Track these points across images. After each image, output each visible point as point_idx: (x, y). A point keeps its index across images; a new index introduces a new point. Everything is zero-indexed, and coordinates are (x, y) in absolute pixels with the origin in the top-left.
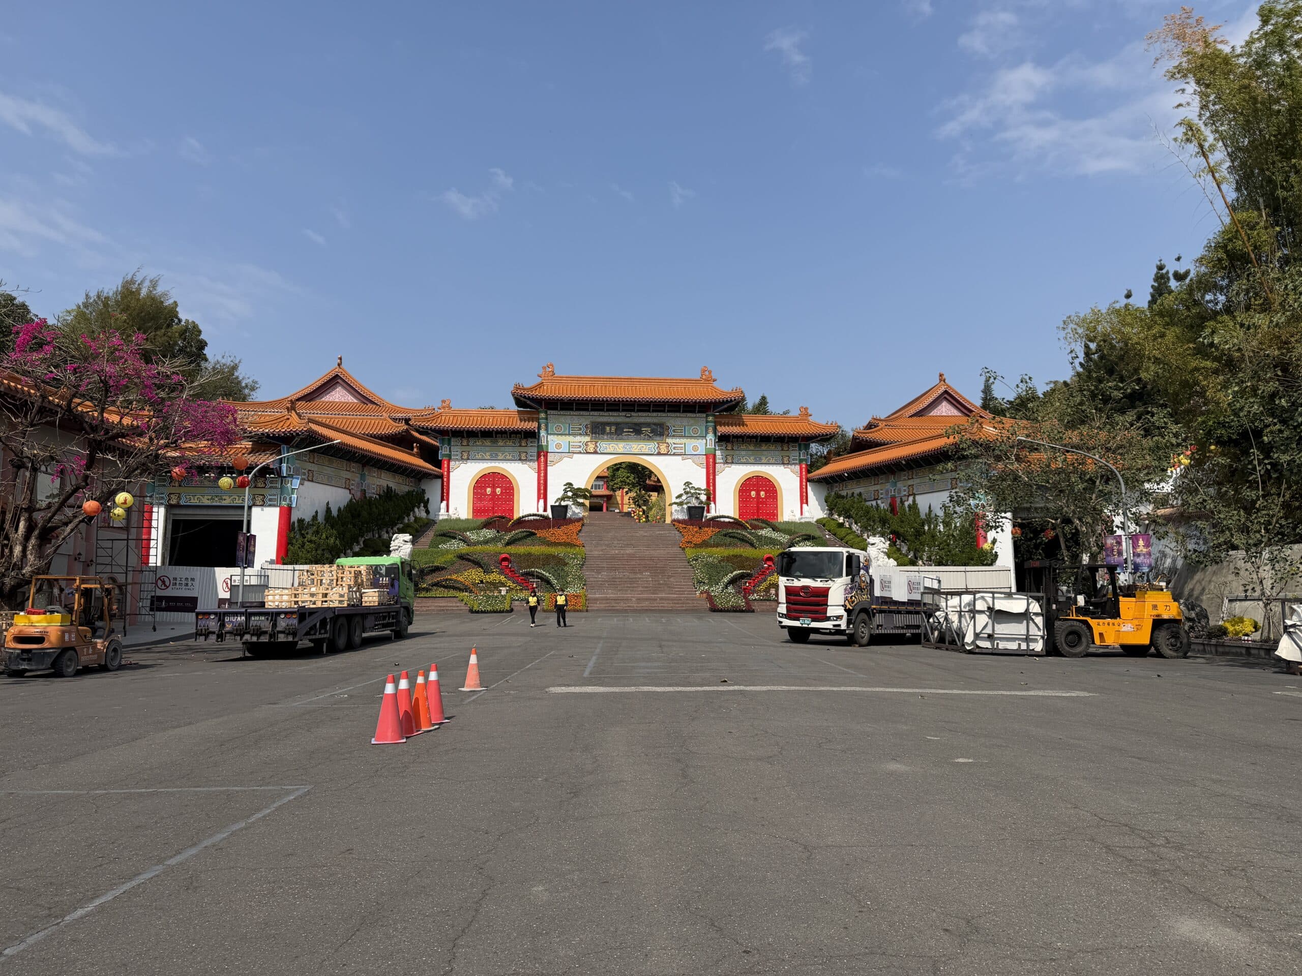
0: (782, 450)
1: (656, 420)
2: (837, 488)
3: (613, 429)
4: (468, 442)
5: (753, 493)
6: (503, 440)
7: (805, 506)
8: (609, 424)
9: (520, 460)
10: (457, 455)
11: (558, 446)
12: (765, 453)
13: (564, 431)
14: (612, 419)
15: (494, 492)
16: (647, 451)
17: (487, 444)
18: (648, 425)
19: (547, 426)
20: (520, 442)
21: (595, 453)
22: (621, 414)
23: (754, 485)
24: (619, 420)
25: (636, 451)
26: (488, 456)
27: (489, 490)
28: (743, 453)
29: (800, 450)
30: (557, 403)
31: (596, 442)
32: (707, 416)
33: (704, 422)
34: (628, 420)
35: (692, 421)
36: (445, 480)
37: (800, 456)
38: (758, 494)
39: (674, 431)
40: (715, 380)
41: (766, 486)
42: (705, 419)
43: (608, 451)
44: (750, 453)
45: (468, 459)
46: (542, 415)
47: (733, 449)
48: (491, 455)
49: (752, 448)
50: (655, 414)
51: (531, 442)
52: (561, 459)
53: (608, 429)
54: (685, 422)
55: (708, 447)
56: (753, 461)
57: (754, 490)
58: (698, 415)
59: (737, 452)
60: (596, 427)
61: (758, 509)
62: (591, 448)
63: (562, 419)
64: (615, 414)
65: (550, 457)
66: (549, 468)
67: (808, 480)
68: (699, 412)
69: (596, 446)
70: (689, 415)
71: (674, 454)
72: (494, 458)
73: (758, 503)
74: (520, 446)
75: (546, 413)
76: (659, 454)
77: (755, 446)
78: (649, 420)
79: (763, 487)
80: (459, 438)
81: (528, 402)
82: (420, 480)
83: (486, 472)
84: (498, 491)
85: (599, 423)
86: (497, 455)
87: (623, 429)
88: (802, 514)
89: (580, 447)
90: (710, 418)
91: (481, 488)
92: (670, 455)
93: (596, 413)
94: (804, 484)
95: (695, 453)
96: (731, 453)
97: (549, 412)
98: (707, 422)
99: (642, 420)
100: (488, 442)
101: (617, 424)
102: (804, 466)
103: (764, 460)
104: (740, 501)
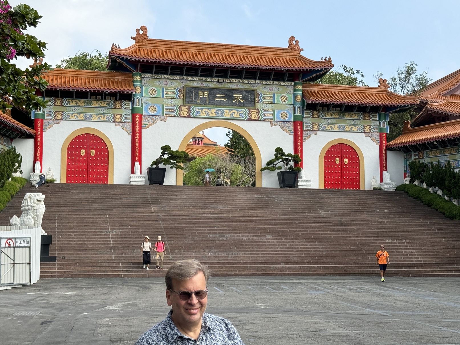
0: (364, 119)
1: (246, 87)
2: (414, 157)
3: (206, 93)
4: (62, 102)
5: (338, 160)
6: (97, 102)
7: (384, 173)
8: (203, 89)
9: (114, 122)
10: (50, 115)
11: (152, 109)
12: (348, 122)
13: (159, 94)
14: (205, 85)
15: (88, 154)
16: (238, 117)
17: (81, 105)
18: (239, 91)
19: (141, 88)
20: (115, 104)
21: (189, 116)
22: (213, 79)
23: (338, 153)
24: (212, 85)
25: (228, 116)
26: (82, 117)
27: (83, 152)
28: (329, 121)
29: (380, 119)
30: (152, 66)
31: (190, 107)
32: (295, 84)
33: (292, 90)
34: (220, 86)
35: (281, 89)
36: (39, 140)
37: (380, 125)
38: (342, 161)
39: (264, 98)
40: (302, 50)
41: (349, 153)
42: (293, 88)
43: (202, 115)
44: (334, 121)
45: (62, 119)
46: (138, 78)
47: (318, 117)
48: (85, 116)
49: (337, 117)
50: (246, 81)
51: (126, 105)
52: (155, 122)
53: (201, 93)
54: (274, 88)
55: (296, 114)
56: (337, 129)
57: (338, 157)
58: (286, 83)
59: (323, 120)
60: (190, 92)
61: (342, 175)
62: (185, 111)
63: (156, 82)
64: (208, 79)
65: (144, 120)
66: (143, 131)
67: (388, 148)
68: (288, 81)
69: (189, 110)
70: (278, 83)
71: (264, 120)
72: (88, 118)
73: (342, 169)
74: (115, 108)
75: (140, 76)
76: (250, 120)
77: (339, 115)
78: (240, 86)
79: (346, 154)
80: (53, 98)
81: (125, 64)
82: (12, 140)
83: (80, 133)
84: (93, 152)
85: (193, 87)
86: (91, 116)
87: (216, 94)
88: (381, 181)
89: (174, 110)
90: (299, 87)
91: (76, 149)
92: (260, 121)
93: (189, 78)
94: (384, 152)
95: (284, 120)
96: (317, 120)
97: (143, 75)
98: (295, 90)
99: (233, 86)
100: (82, 103)
101: (210, 89)
102: (384, 135)
103: (347, 128)
104: (325, 167)
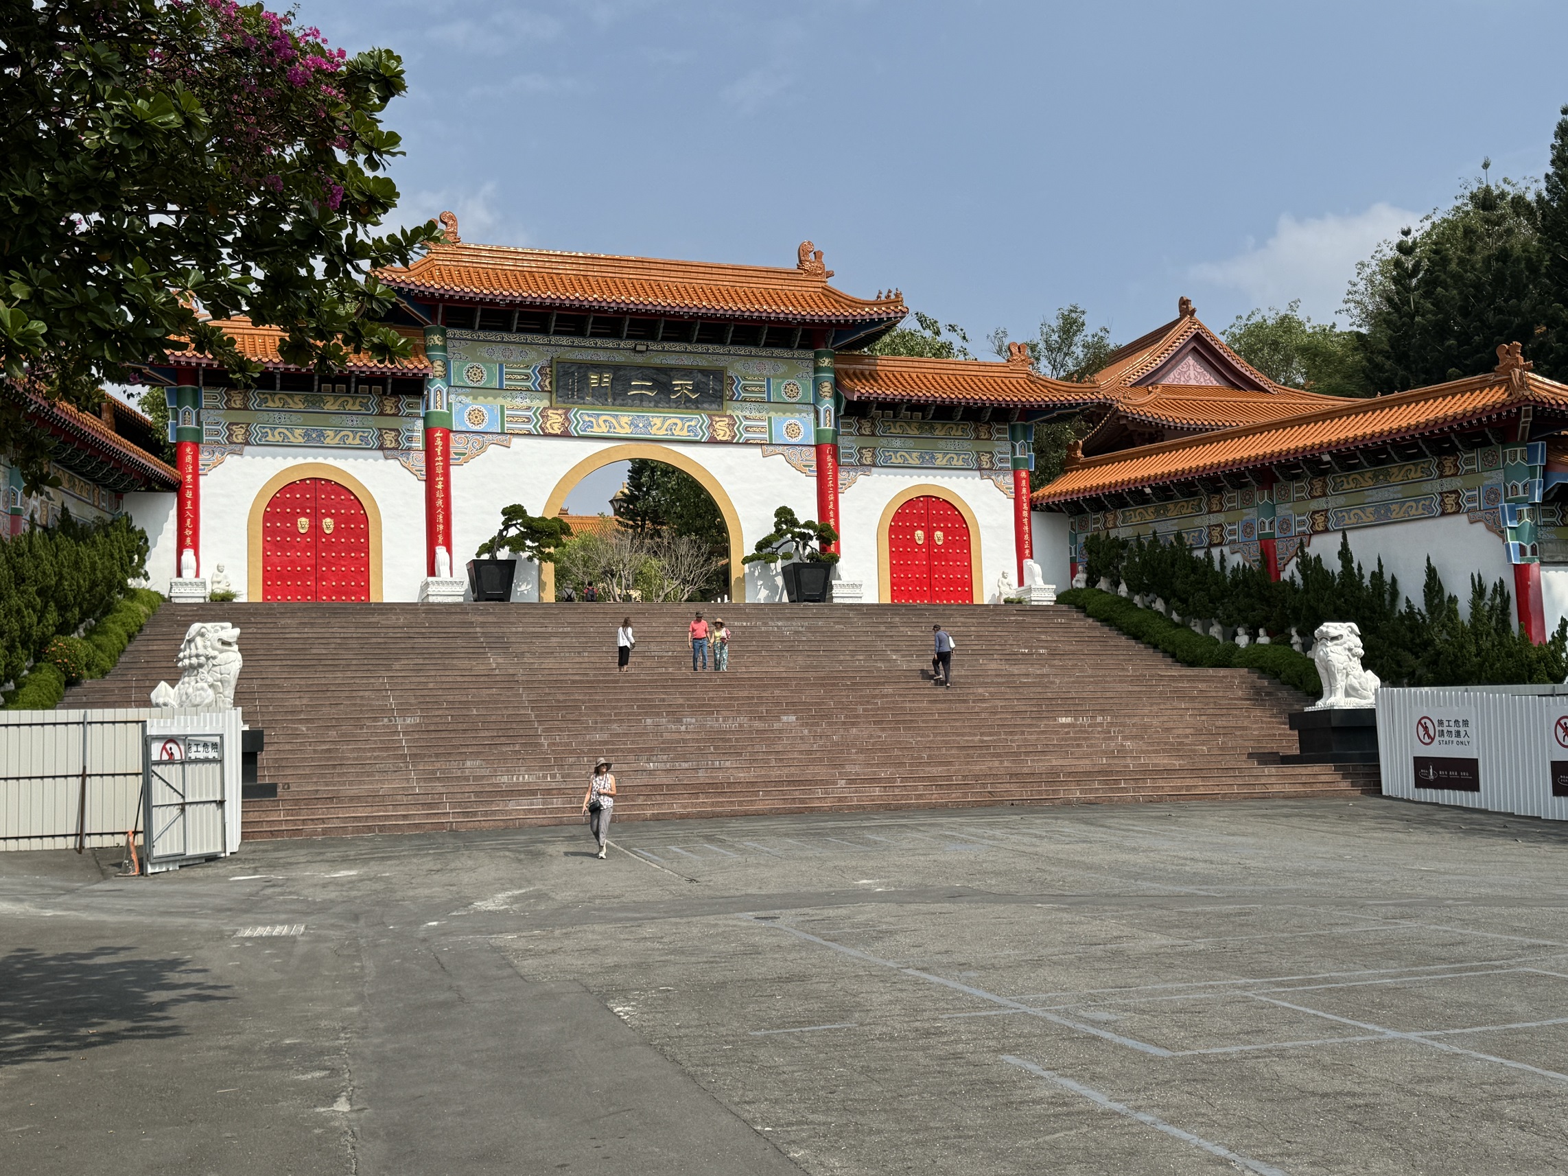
0: (978, 438)
1: (703, 362)
2: (1096, 524)
3: (607, 378)
4: (246, 399)
5: (919, 534)
6: (336, 398)
7: (1028, 563)
8: (598, 367)
9: (381, 448)
10: (218, 433)
11: (476, 416)
12: (942, 444)
13: (490, 380)
14: (602, 357)
15: (316, 528)
16: (684, 434)
17: (296, 408)
18: (686, 372)
19: (446, 365)
20: (380, 404)
21: (565, 435)
22: (622, 344)
23: (920, 517)
24: (619, 358)
25: (661, 434)
26: (298, 435)
27: (303, 523)
28: (897, 443)
29: (1013, 438)
30: (473, 311)
31: (568, 410)
32: (818, 356)
33: (811, 370)
34: (639, 359)
35: (783, 368)
36: (189, 495)
37: (1014, 452)
38: (929, 537)
39: (745, 388)
40: (830, 275)
41: (946, 519)
42: (811, 364)
43: (596, 431)
44: (910, 443)
45: (247, 443)
46: (437, 340)
47: (873, 435)
48: (306, 435)
49: (915, 432)
50: (701, 348)
51: (409, 406)
52: (482, 449)
53: (594, 378)
54: (768, 367)
55: (822, 427)
56: (916, 462)
57: (921, 528)
58: (797, 353)
59: (884, 441)
60: (566, 373)
61: (931, 570)
62: (555, 421)
63: (483, 351)
64: (610, 343)
65: (457, 443)
66: (453, 470)
67: (1033, 507)
68: (801, 347)
69: (567, 418)
70: (777, 352)
71: (747, 443)
72: (314, 441)
73: (930, 557)
74: (381, 414)
75: (443, 334)
76: (713, 442)
77: (920, 428)
78: (686, 361)
79: (938, 522)
80: (223, 390)
81: (404, 304)
82: (119, 495)
83: (296, 478)
84: (328, 524)
85: (573, 363)
86: (321, 435)
87: (631, 380)
88: (1021, 582)
89: (529, 420)
90: (826, 362)
91: (284, 517)
92: (737, 443)
93: (565, 340)
94: (1025, 514)
95: (794, 441)
96: (871, 442)
97: (450, 332)
98: (817, 370)
99: (671, 360)
100: (297, 401)
101: (615, 368)
102: (1024, 474)
103: (940, 460)
104: (891, 552)
